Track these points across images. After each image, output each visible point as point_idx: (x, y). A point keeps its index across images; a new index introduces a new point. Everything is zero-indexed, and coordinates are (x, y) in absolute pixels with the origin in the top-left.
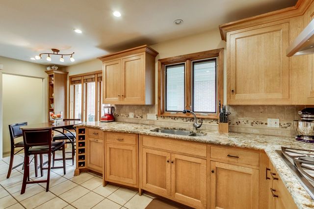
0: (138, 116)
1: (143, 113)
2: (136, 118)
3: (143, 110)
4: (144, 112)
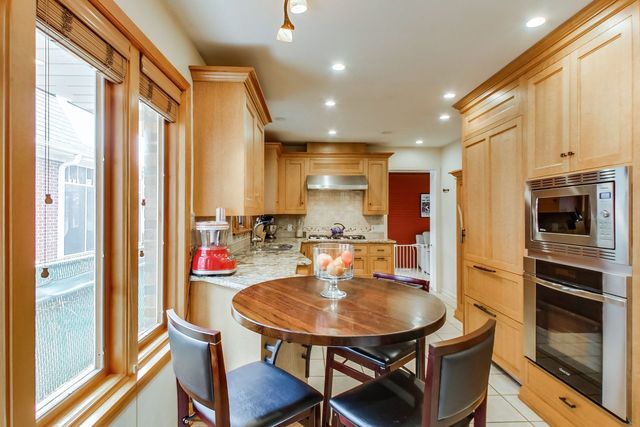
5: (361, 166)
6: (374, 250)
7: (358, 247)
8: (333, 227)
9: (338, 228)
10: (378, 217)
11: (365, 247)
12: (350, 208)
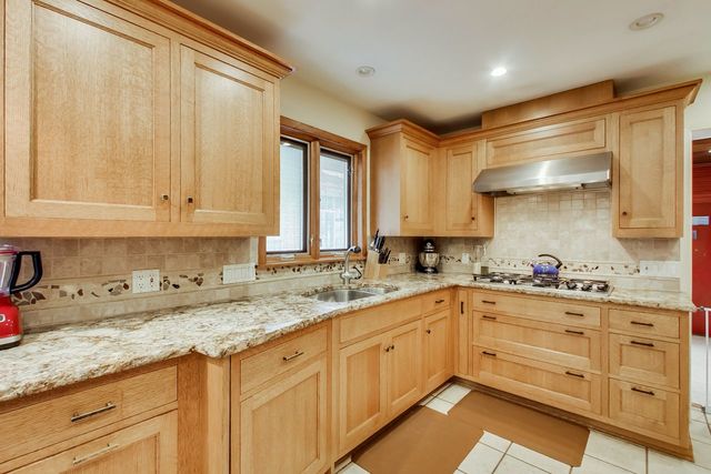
0: (181, 281)
1: (203, 266)
2: (171, 289)
3: (203, 256)
4: (207, 261)
5: (598, 134)
6: (619, 320)
7: (577, 308)
8: (538, 261)
9: (545, 263)
10: (661, 243)
11: (596, 311)
12: (585, 224)
